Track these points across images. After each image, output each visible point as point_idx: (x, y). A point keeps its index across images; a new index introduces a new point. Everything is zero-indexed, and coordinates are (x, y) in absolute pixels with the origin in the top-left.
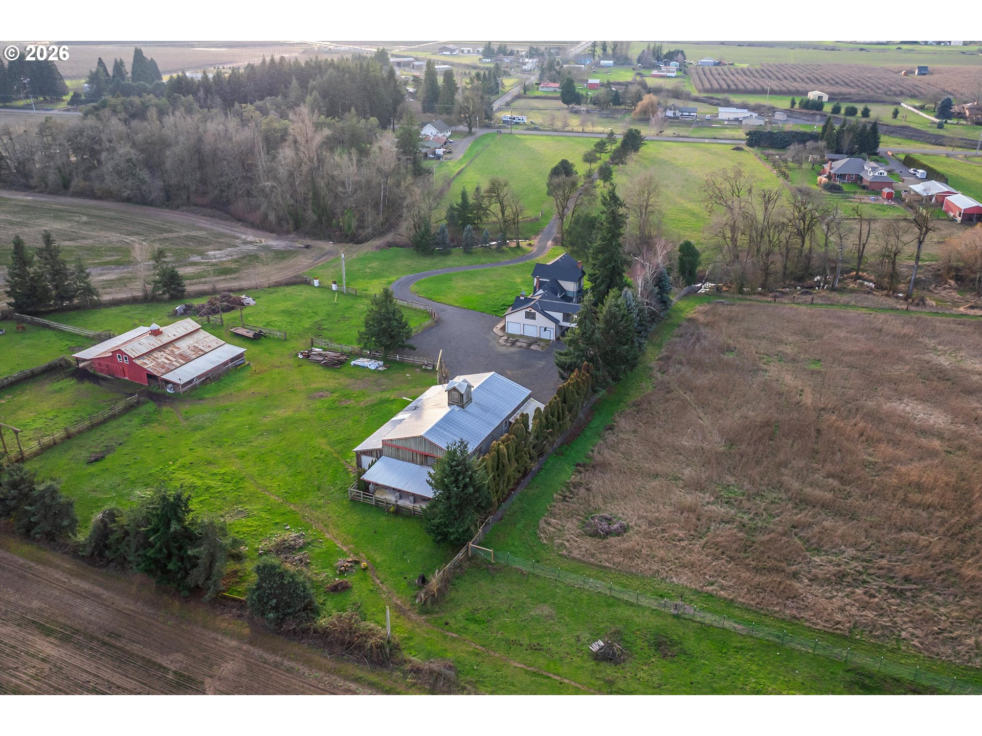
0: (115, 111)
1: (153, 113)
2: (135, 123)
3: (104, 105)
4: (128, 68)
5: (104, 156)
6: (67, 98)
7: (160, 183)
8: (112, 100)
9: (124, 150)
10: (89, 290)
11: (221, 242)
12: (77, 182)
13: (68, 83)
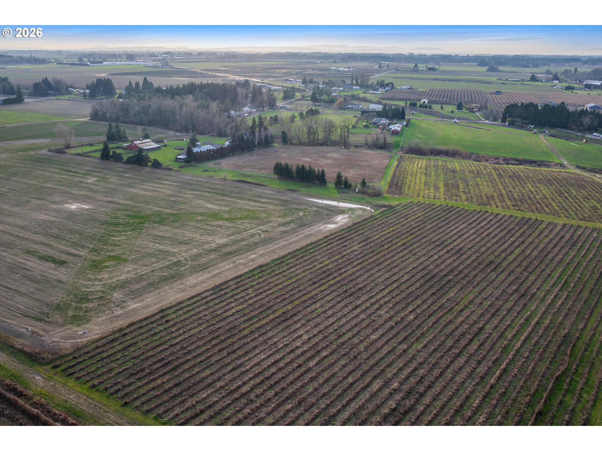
0: (135, 98)
1: (147, 98)
2: (141, 101)
3: (132, 96)
4: (141, 85)
5: (131, 110)
6: (117, 96)
7: (147, 118)
8: (134, 94)
9: (137, 108)
10: (126, 137)
11: (162, 133)
12: (121, 119)
13: (117, 91)
